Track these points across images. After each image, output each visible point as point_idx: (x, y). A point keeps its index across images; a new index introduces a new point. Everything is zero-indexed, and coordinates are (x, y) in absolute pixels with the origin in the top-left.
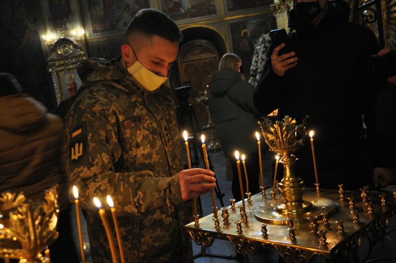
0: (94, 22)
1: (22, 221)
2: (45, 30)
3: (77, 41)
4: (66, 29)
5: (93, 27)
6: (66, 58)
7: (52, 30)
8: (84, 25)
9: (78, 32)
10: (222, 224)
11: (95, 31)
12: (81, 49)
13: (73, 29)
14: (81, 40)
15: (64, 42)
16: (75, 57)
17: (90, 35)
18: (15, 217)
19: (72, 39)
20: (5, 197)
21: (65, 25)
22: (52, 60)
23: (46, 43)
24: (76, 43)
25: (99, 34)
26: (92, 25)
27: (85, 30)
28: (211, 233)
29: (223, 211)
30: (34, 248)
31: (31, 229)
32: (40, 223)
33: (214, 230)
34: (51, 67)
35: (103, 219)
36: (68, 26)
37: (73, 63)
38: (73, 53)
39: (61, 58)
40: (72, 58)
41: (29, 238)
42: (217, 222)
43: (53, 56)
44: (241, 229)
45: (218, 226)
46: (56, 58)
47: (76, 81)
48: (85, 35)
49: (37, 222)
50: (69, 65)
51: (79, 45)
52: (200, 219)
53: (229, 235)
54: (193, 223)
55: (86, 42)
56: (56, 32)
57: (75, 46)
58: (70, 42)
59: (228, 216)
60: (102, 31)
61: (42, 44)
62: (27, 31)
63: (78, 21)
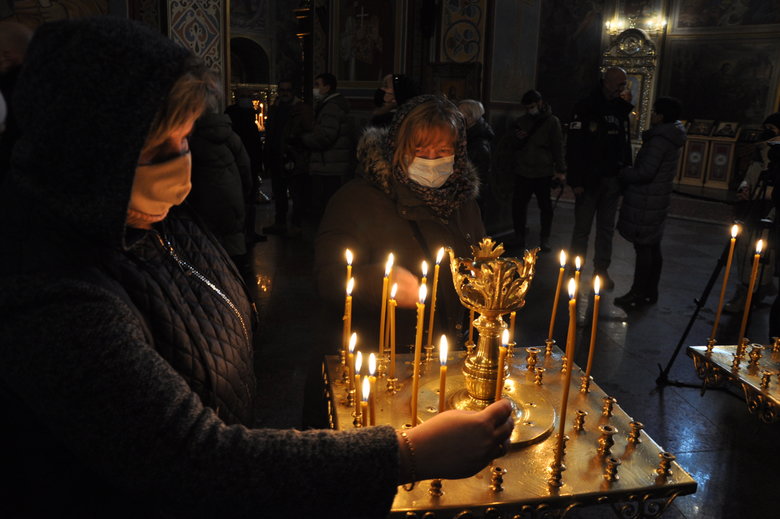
0: (684, 10)
1: (491, 278)
2: (612, 15)
3: (651, 35)
4: (642, 16)
5: (680, 18)
6: (629, 57)
7: (621, 16)
8: (668, 14)
9: (656, 22)
10: (743, 365)
11: (681, 24)
12: (653, 48)
13: (650, 17)
14: (657, 35)
15: (632, 34)
16: (641, 58)
17: (673, 30)
18: (485, 271)
19: (644, 32)
20: (485, 242)
21: (642, 10)
22: (610, 57)
23: (608, 32)
24: (648, 38)
25: (686, 28)
26: (681, 14)
27: (667, 20)
28: (722, 371)
29: (754, 349)
30: (495, 309)
31: (497, 289)
32: (508, 286)
33: (729, 370)
34: (605, 66)
35: (571, 309)
36: (644, 12)
37: (636, 66)
38: (641, 51)
39: (623, 56)
40: (636, 58)
41: (493, 296)
42: (738, 360)
43: (613, 52)
44: (767, 383)
45: (737, 365)
46: (615, 55)
47: (633, 92)
48: (665, 29)
49: (505, 284)
50: (630, 67)
51: (652, 41)
52: (715, 347)
53: (745, 383)
54: (704, 348)
55: (663, 39)
56: (627, 18)
57: (646, 42)
58: (640, 35)
59: (758, 359)
60: (692, 26)
61: (603, 33)
62: (589, 13)
63: (662, 6)
